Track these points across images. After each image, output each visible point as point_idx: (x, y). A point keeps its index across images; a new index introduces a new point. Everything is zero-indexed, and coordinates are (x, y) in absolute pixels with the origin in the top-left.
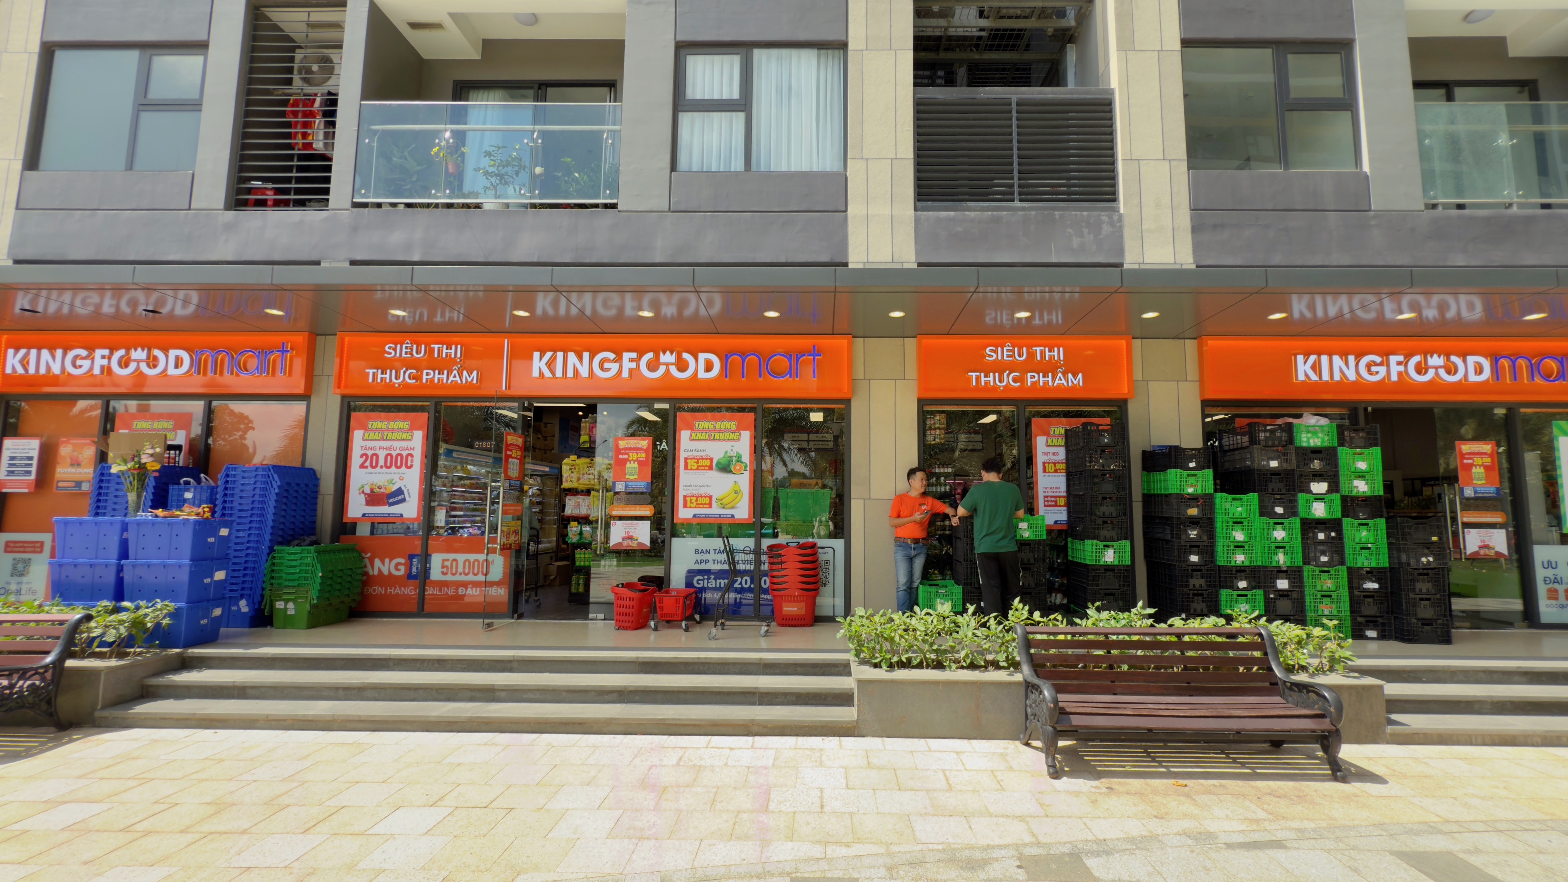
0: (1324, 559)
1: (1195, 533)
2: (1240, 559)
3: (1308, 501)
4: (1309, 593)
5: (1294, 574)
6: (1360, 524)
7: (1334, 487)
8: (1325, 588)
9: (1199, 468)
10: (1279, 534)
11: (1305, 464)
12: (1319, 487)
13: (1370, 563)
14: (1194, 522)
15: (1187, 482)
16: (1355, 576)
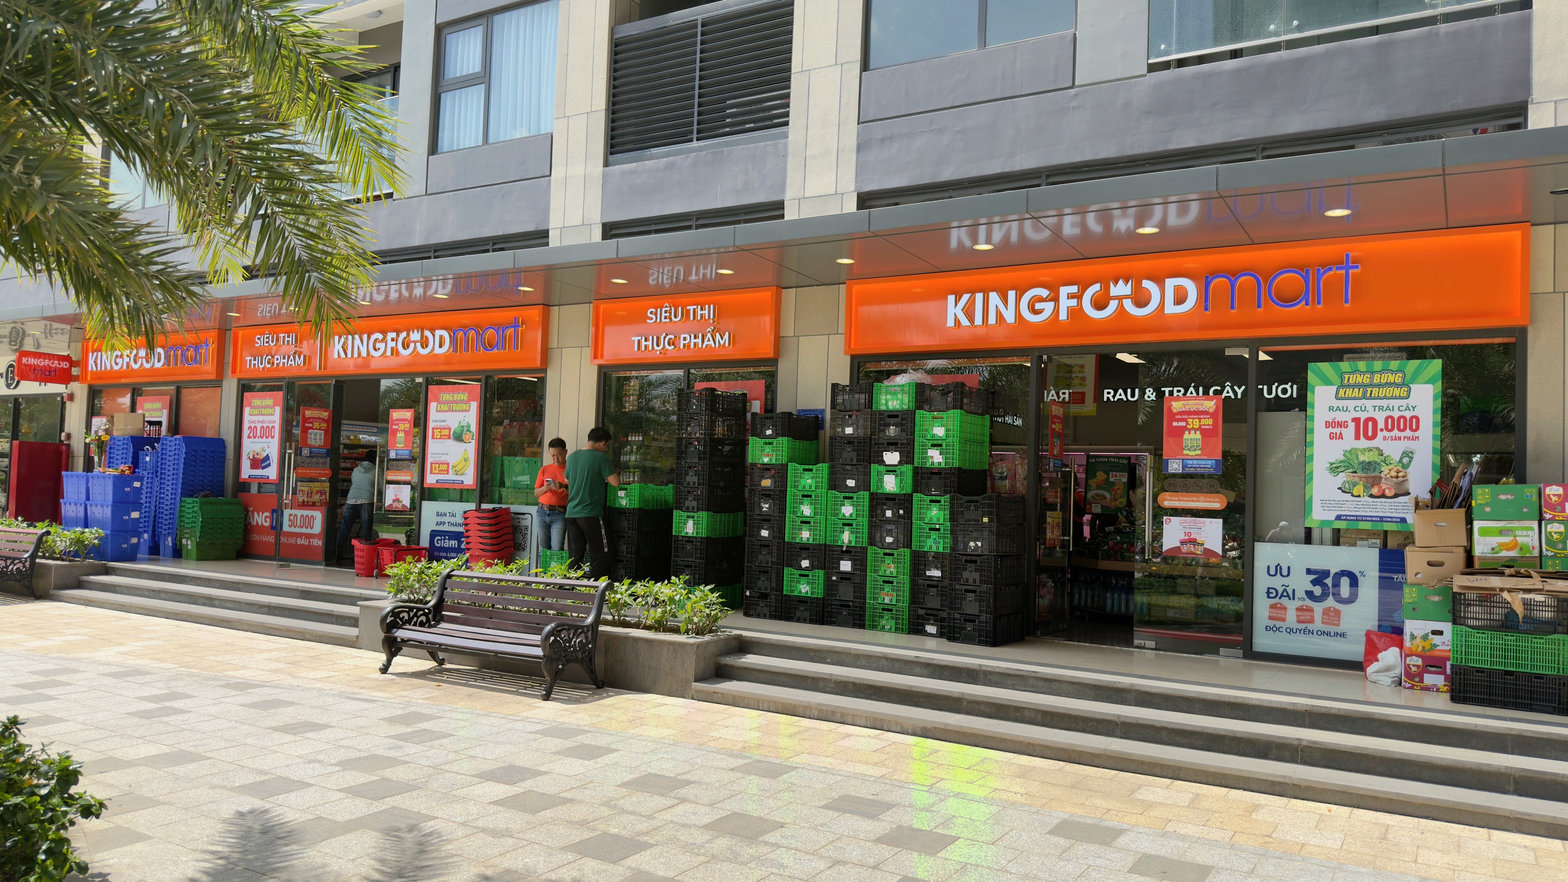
0: (889, 540)
1: (767, 506)
2: (805, 535)
3: (879, 473)
4: (870, 576)
5: (856, 554)
6: (931, 501)
7: (907, 457)
8: (888, 573)
9: (776, 435)
10: (847, 510)
11: (880, 431)
12: (892, 458)
13: (938, 548)
14: (767, 494)
15: (763, 450)
16: (919, 561)
